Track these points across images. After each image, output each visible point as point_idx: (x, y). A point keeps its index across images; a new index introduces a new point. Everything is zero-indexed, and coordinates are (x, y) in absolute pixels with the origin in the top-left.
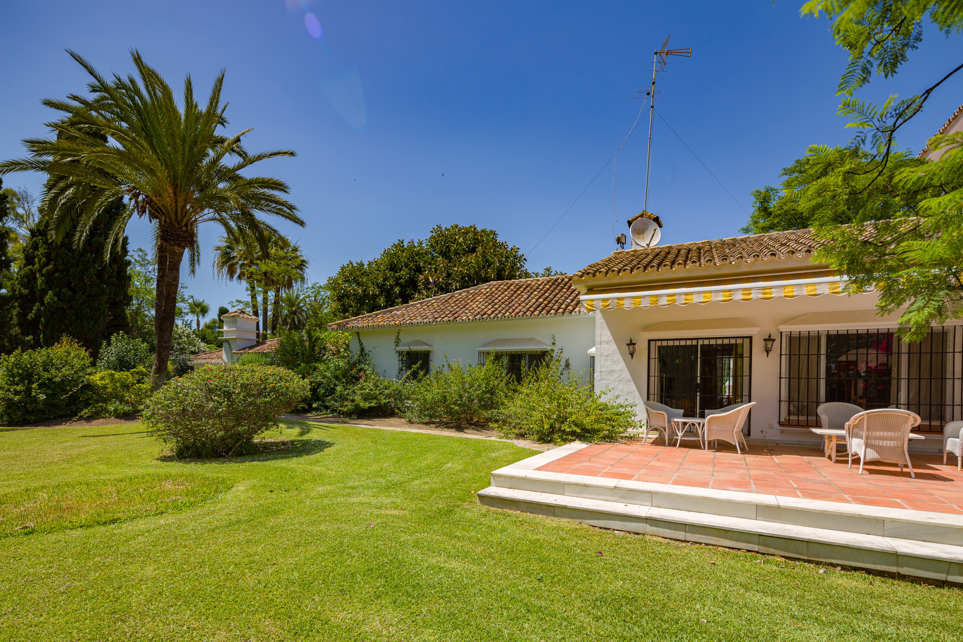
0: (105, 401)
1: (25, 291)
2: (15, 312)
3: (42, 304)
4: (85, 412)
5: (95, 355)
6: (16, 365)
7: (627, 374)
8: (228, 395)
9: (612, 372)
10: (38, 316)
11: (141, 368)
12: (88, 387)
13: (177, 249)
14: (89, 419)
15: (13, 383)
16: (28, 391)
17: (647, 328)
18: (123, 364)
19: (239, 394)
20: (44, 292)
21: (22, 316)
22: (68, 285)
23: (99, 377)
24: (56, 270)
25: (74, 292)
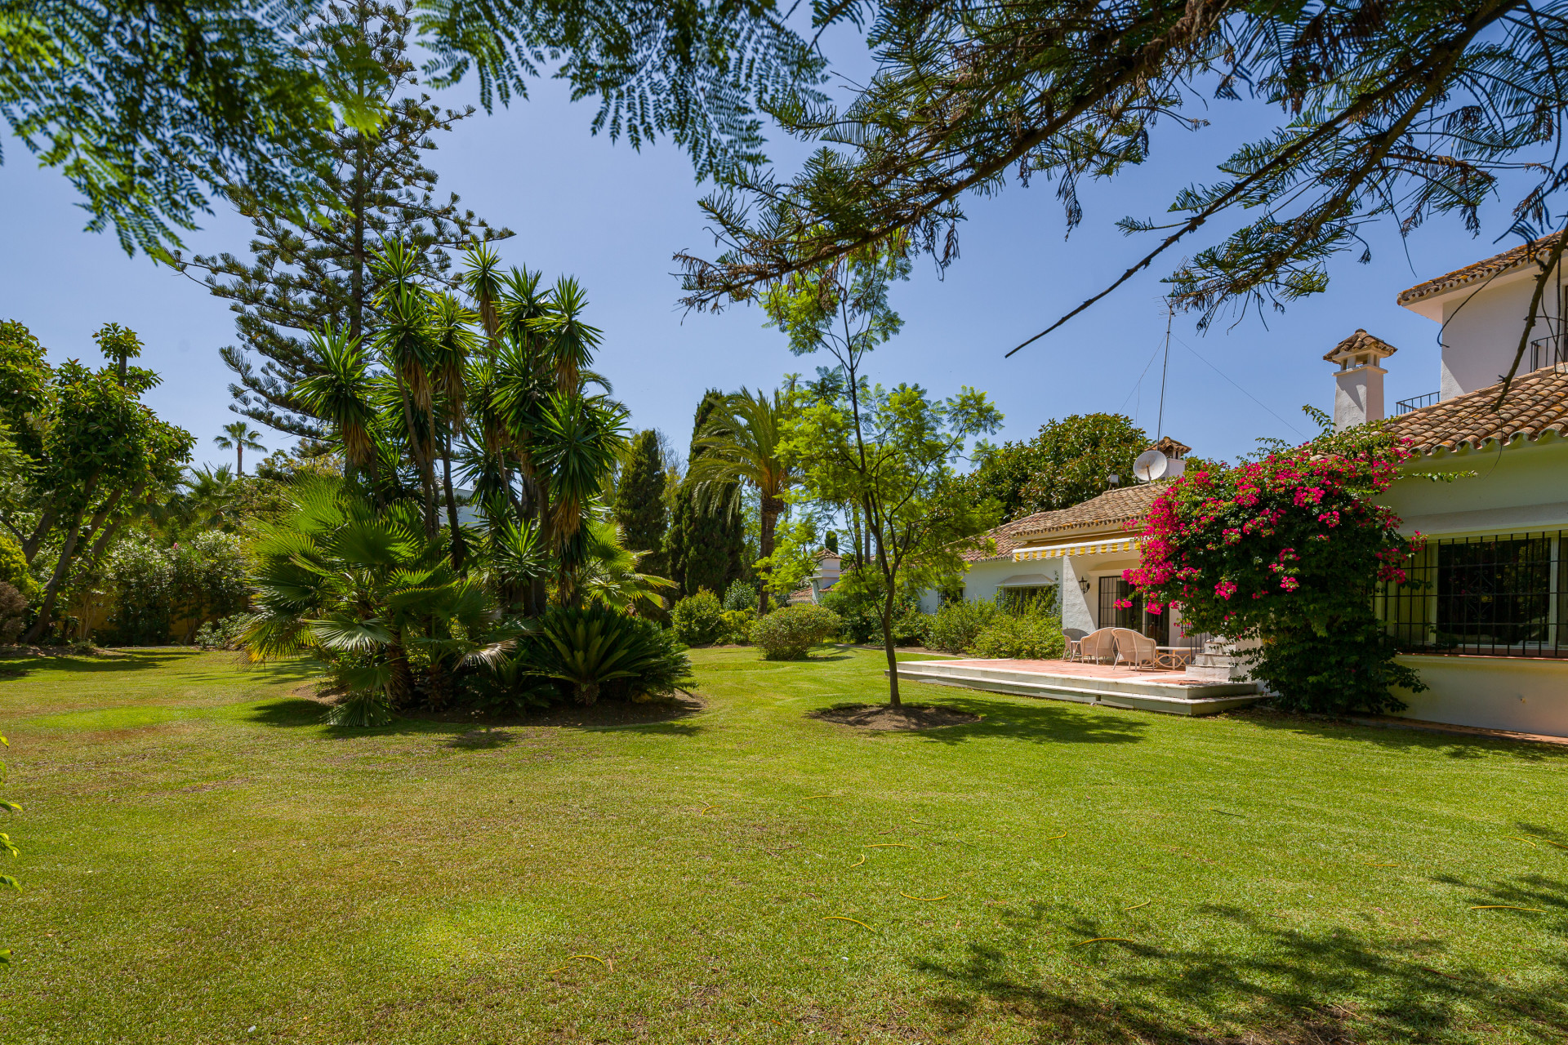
0: (730, 632)
1: (675, 546)
2: (669, 564)
3: (687, 556)
4: (720, 640)
5: (721, 598)
6: (684, 608)
7: (1085, 607)
8: (790, 624)
9: (1074, 605)
10: (684, 565)
11: (751, 608)
12: (721, 623)
13: (772, 516)
14: (722, 645)
15: (682, 620)
16: (690, 625)
17: (1098, 567)
18: (739, 606)
19: (796, 625)
20: (689, 549)
21: (674, 566)
22: (703, 541)
23: (726, 616)
24: (696, 530)
25: (707, 546)
